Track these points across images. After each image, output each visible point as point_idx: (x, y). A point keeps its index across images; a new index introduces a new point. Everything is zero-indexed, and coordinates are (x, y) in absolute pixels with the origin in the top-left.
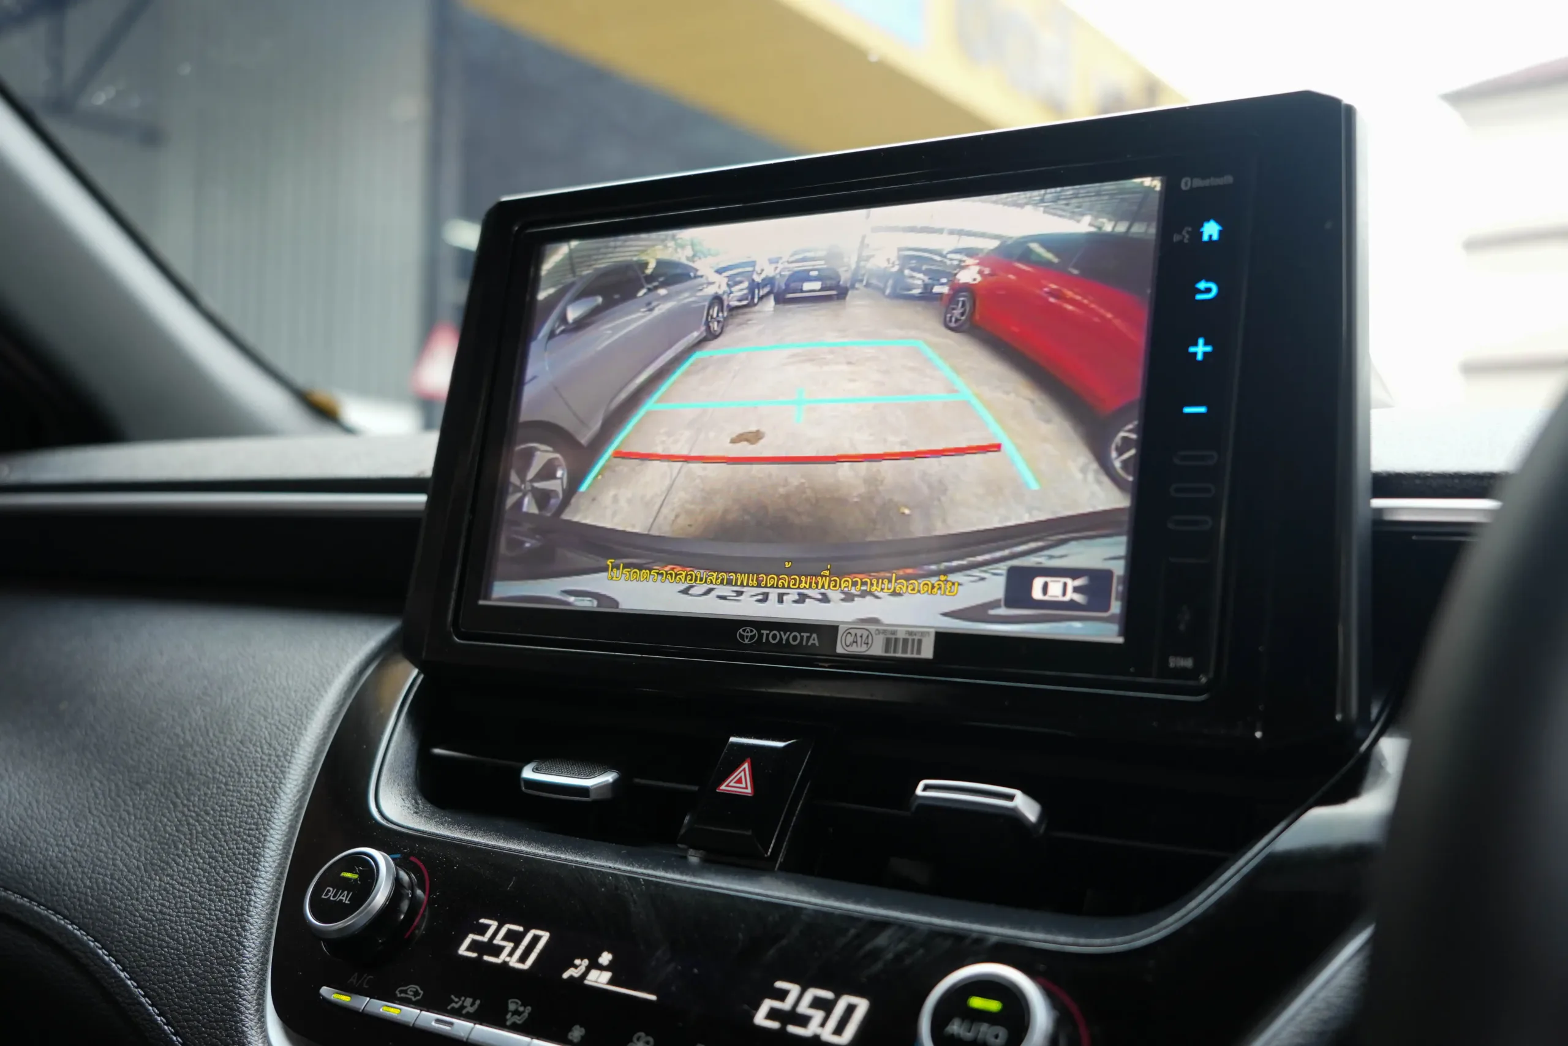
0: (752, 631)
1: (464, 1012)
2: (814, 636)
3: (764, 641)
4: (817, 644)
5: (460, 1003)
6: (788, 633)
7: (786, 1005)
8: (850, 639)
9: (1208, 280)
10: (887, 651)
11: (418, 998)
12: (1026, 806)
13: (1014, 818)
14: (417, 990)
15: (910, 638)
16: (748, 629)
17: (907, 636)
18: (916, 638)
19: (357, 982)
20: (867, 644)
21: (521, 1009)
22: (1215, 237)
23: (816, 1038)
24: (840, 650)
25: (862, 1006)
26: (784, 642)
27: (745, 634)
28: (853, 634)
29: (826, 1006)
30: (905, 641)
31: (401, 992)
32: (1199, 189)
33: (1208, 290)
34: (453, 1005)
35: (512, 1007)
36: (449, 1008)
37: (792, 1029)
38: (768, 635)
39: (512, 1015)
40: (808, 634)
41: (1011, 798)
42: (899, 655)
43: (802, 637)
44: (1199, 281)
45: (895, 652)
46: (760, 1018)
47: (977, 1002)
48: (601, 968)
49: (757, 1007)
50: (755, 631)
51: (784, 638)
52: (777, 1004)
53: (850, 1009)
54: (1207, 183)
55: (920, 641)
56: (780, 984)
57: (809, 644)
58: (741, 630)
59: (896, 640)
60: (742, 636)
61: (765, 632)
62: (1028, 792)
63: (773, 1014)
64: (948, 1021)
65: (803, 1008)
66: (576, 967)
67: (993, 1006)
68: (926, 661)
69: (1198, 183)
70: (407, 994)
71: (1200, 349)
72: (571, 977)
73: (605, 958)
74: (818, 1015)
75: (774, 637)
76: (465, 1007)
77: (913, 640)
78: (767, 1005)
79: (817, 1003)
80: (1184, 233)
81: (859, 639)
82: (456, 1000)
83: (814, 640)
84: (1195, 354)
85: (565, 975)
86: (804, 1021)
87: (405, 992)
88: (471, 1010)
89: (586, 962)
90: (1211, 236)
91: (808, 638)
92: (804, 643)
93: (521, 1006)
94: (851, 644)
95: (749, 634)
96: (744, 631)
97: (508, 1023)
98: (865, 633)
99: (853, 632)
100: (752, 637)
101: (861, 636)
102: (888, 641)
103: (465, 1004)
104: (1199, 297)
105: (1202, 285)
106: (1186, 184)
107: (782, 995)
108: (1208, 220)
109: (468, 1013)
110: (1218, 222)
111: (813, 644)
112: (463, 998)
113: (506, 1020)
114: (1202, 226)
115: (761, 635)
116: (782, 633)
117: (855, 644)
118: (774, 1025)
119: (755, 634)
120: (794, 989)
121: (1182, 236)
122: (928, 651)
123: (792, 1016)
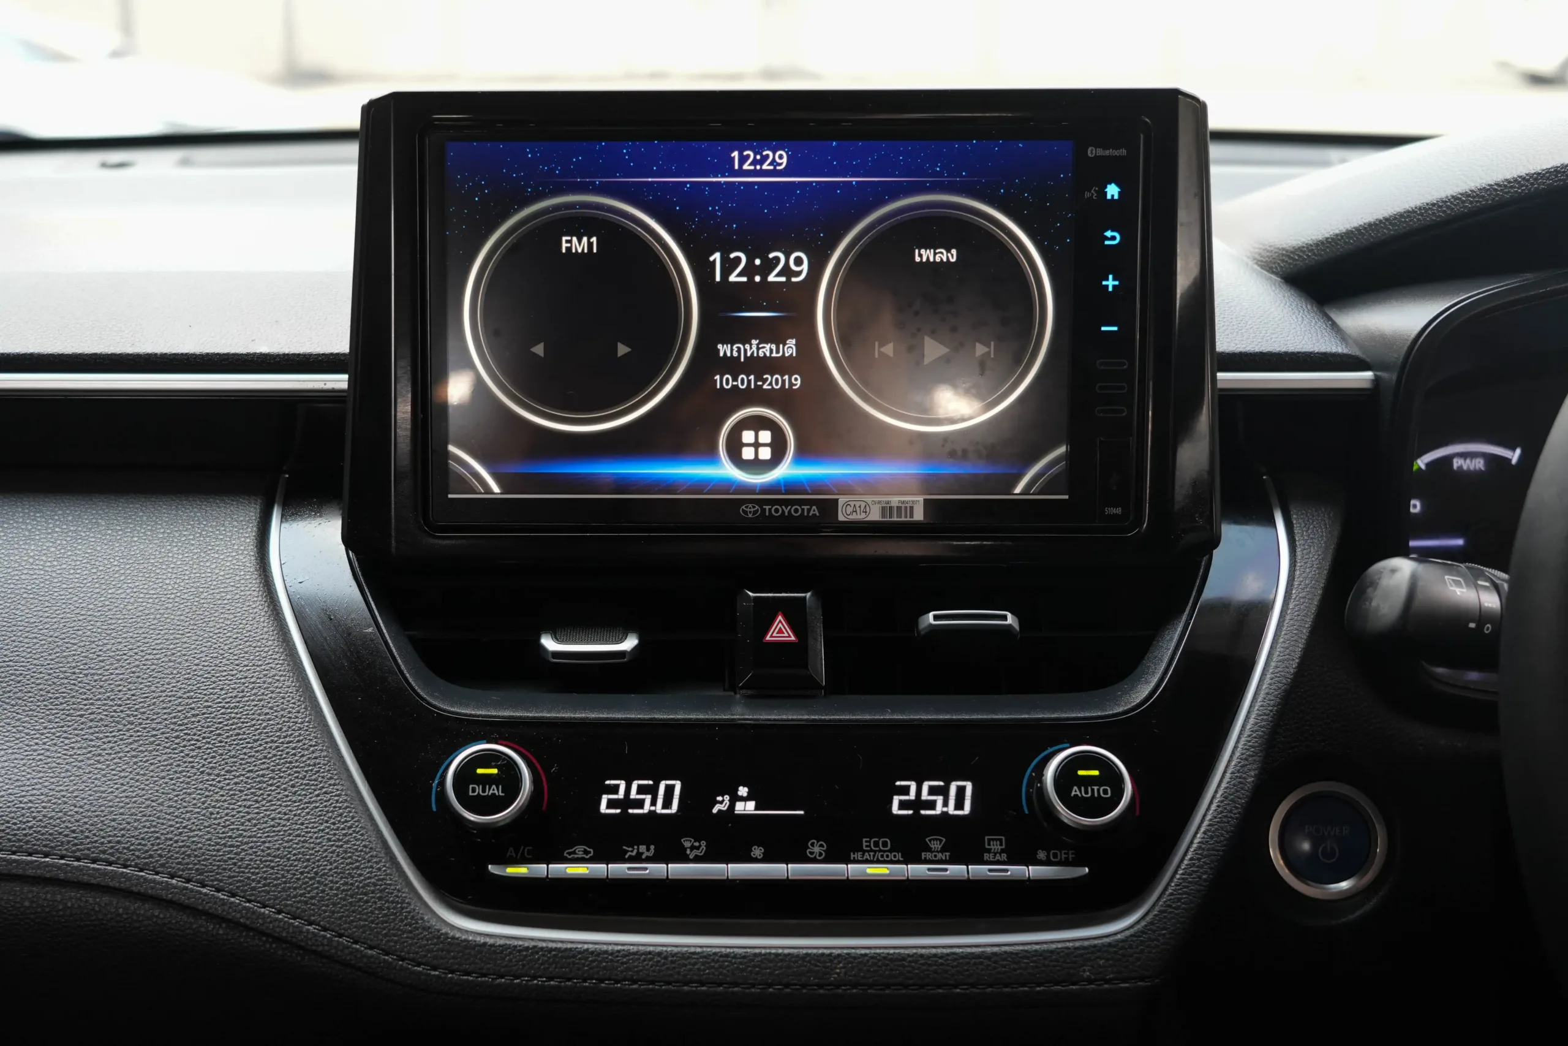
0: (754, 507)
1: (644, 857)
2: (814, 507)
3: (767, 514)
4: (818, 514)
5: (635, 851)
6: (789, 507)
7: (911, 797)
8: (850, 510)
9: (1113, 231)
10: (883, 515)
11: (590, 855)
13: (1007, 631)
14: (585, 849)
15: (903, 505)
16: (750, 505)
17: (900, 505)
18: (908, 505)
19: (517, 855)
20: (866, 512)
21: (697, 844)
22: (1116, 197)
23: (945, 815)
24: (841, 518)
25: (970, 786)
26: (786, 514)
27: (748, 510)
28: (853, 506)
29: (944, 792)
30: (899, 508)
31: (570, 854)
32: (1100, 157)
33: (1113, 238)
34: (629, 853)
35: (687, 844)
36: (627, 857)
37: (924, 813)
38: (770, 510)
39: (691, 851)
40: (809, 507)
41: (1004, 618)
42: (895, 519)
43: (803, 510)
44: (1106, 230)
45: (890, 517)
46: (895, 809)
47: (1082, 773)
48: (742, 799)
49: (889, 802)
50: (757, 507)
51: (786, 512)
52: (904, 797)
53: (961, 791)
54: (1107, 153)
55: (912, 508)
56: (898, 783)
57: (810, 514)
58: (744, 507)
59: (891, 508)
60: (745, 512)
61: (767, 507)
63: (904, 805)
64: (1069, 789)
65: (925, 796)
66: (721, 802)
68: (918, 523)
69: (1100, 152)
70: (576, 854)
71: (1111, 283)
72: (720, 811)
73: (743, 791)
74: (938, 799)
75: (777, 511)
76: (643, 853)
77: (906, 507)
78: (896, 800)
79: (934, 791)
80: (1092, 191)
81: (858, 509)
82: (630, 849)
83: (815, 511)
84: (1107, 286)
85: (715, 811)
86: (930, 805)
87: (574, 852)
88: (651, 854)
89: (727, 798)
90: (1113, 196)
91: (809, 511)
92: (806, 514)
93: (695, 842)
94: (851, 513)
95: (752, 510)
96: (747, 507)
97: (691, 857)
98: (863, 505)
99: (852, 504)
100: (756, 512)
101: (860, 507)
102: (883, 509)
103: (640, 851)
104: (1107, 243)
105: (1109, 234)
106: (1092, 153)
108: (1110, 184)
109: (647, 857)
110: (1118, 185)
111: (814, 515)
112: (636, 847)
113: (688, 856)
114: (1106, 187)
115: (764, 510)
116: (783, 507)
117: (854, 513)
118: (909, 813)
119: (758, 509)
120: (911, 784)
121: (1092, 194)
122: (919, 515)
123: (918, 804)
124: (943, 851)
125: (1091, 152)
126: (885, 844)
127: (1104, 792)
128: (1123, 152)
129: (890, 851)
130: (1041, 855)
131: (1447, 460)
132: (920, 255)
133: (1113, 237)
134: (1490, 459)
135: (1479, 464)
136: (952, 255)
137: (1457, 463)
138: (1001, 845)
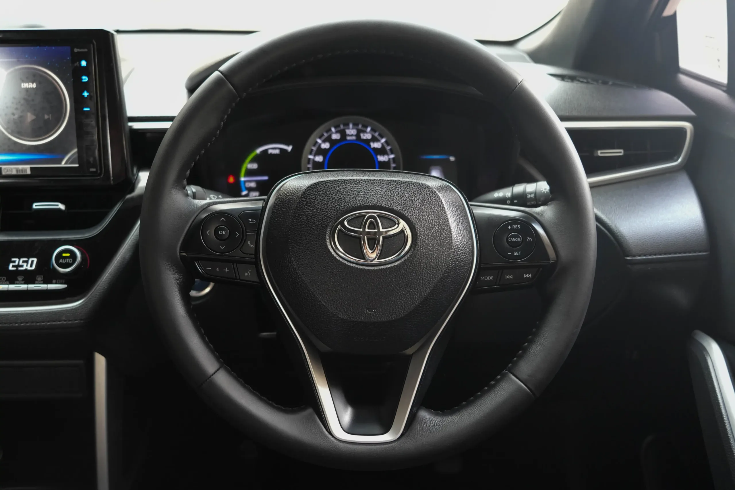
7: (16, 264)
8: (6, 171)
9: (85, 76)
10: (17, 172)
12: (62, 207)
13: (59, 210)
20: (11, 171)
23: (26, 270)
24: (3, 173)
25: (35, 260)
29: (27, 262)
30: (22, 170)
32: (79, 52)
37: (20, 269)
41: (57, 205)
44: (83, 76)
45: (20, 173)
46: (11, 268)
47: (64, 255)
49: (8, 265)
52: (14, 264)
53: (32, 262)
54: (81, 50)
56: (13, 259)
59: (19, 170)
62: (62, 203)
63: (13, 266)
64: (59, 260)
65: (21, 263)
67: (68, 255)
69: (79, 50)
71: (86, 94)
74: (25, 264)
77: (25, 170)
78: (11, 265)
79: (24, 262)
81: (8, 170)
86: (22, 266)
90: (84, 65)
98: (10, 169)
99: (6, 169)
102: (17, 170)
104: (83, 81)
107: (14, 262)
108: (83, 61)
110: (85, 61)
114: (81, 62)
118: (14, 269)
120: (17, 260)
121: (77, 64)
122: (29, 172)
123: (19, 266)
124: (22, 280)
125: (76, 50)
126: (4, 279)
127: (70, 261)
128: (86, 50)
129: (6, 281)
130: (54, 281)
131: (266, 151)
132: (24, 85)
133: (85, 79)
134: (281, 150)
135: (277, 152)
136: (34, 85)
137: (270, 151)
138: (42, 278)
